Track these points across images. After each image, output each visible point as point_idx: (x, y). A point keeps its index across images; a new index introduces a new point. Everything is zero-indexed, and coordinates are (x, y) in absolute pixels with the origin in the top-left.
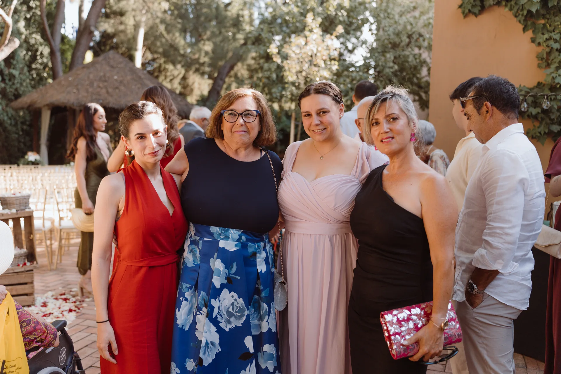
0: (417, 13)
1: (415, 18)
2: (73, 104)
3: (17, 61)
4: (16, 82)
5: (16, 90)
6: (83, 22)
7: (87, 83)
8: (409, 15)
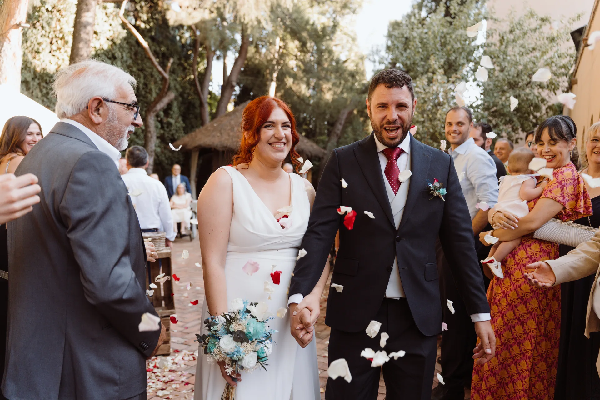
0: (538, 54)
1: (536, 57)
2: (217, 146)
3: (174, 112)
4: (172, 129)
5: (173, 135)
6: (226, 79)
7: (229, 128)
8: (529, 56)
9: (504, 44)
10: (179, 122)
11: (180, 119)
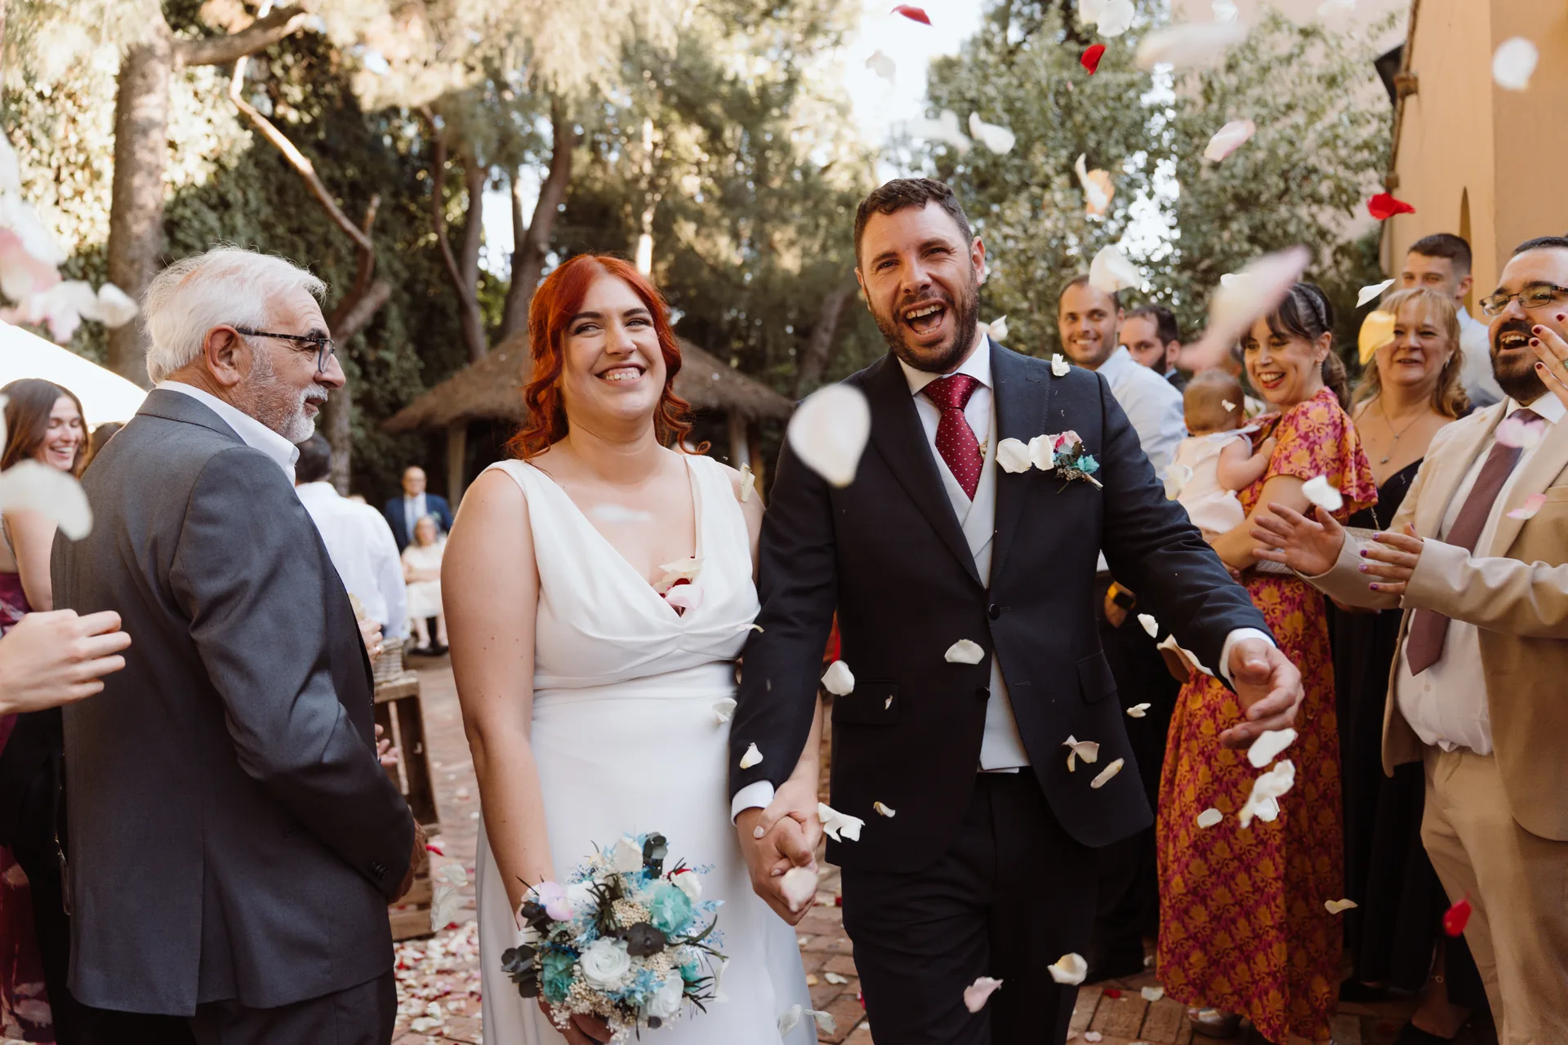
0: (1299, 117)
1: (1296, 127)
2: (512, 411)
3: (392, 332)
4: (392, 375)
5: (394, 393)
6: (522, 237)
8: (1279, 126)
9: (1215, 99)
10: (408, 358)
11: (410, 350)
